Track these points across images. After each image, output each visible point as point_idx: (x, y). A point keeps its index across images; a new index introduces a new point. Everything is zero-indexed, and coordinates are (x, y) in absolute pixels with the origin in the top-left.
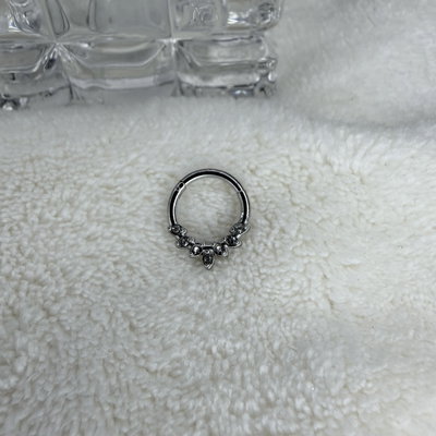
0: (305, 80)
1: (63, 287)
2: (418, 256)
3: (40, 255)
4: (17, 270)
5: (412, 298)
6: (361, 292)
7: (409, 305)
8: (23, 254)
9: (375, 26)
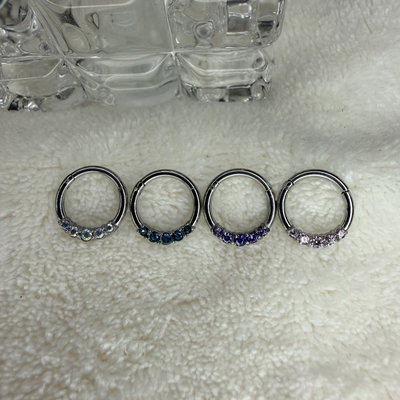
0: (300, 85)
1: (79, 304)
2: (394, 282)
3: (61, 275)
4: (43, 288)
5: (389, 322)
6: (336, 317)
7: (387, 328)
8: (47, 275)
9: (371, 32)
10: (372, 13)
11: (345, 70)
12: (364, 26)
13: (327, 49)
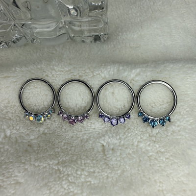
9: (153, 12)
10: (154, 3)
11: (140, 29)
12: (150, 9)
13: (133, 20)
